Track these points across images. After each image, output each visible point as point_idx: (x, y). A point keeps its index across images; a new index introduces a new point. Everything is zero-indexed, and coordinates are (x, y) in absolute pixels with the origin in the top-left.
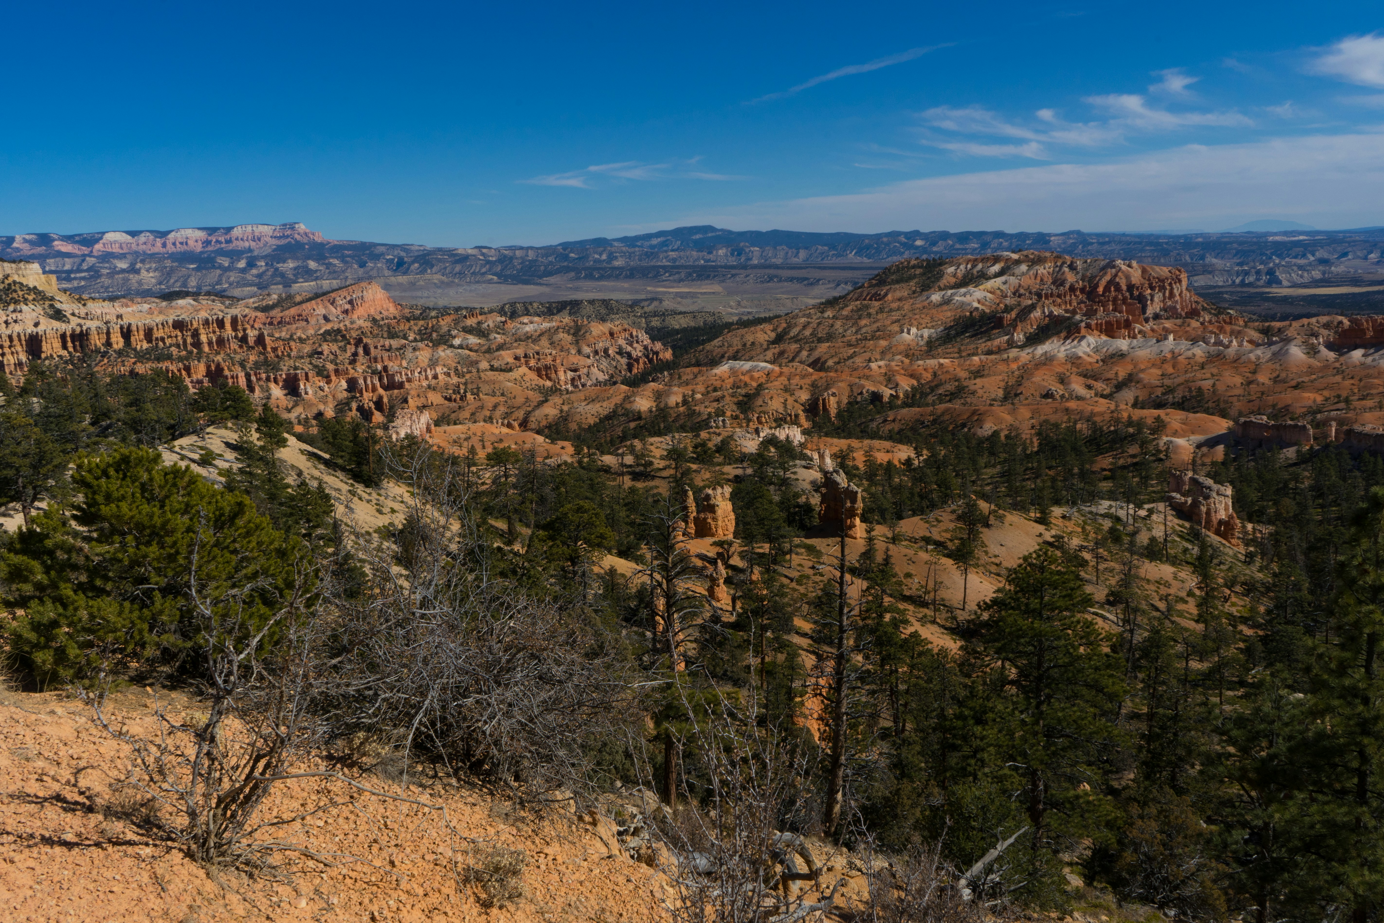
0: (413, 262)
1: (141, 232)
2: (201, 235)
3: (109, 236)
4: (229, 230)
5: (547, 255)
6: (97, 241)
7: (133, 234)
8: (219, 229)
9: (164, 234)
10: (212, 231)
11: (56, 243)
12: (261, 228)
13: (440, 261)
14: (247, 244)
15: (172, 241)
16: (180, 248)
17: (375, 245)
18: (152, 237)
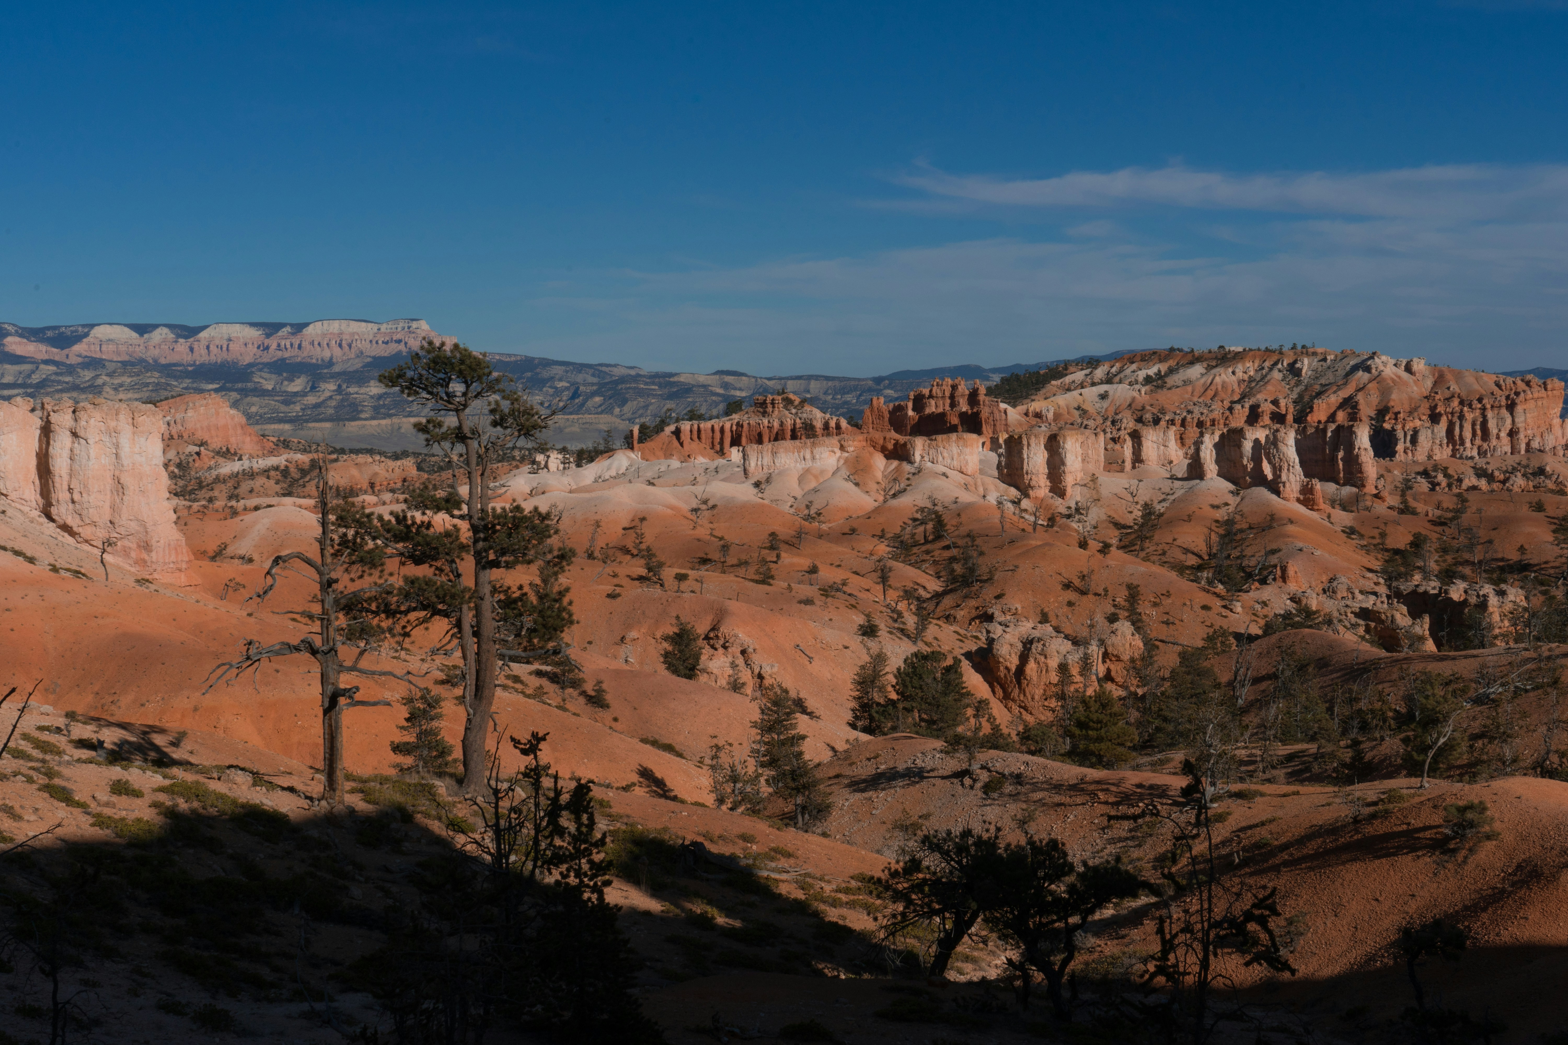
0: (594, 394)
1: (155, 327)
2: (254, 334)
3: (101, 332)
4: (299, 328)
5: (844, 391)
6: (78, 338)
7: (142, 329)
8: (281, 326)
9: (188, 332)
10: (271, 328)
11: (9, 339)
12: (355, 327)
13: (640, 393)
14: (327, 354)
15: (204, 343)
16: (216, 356)
17: (547, 363)
18: (172, 336)
